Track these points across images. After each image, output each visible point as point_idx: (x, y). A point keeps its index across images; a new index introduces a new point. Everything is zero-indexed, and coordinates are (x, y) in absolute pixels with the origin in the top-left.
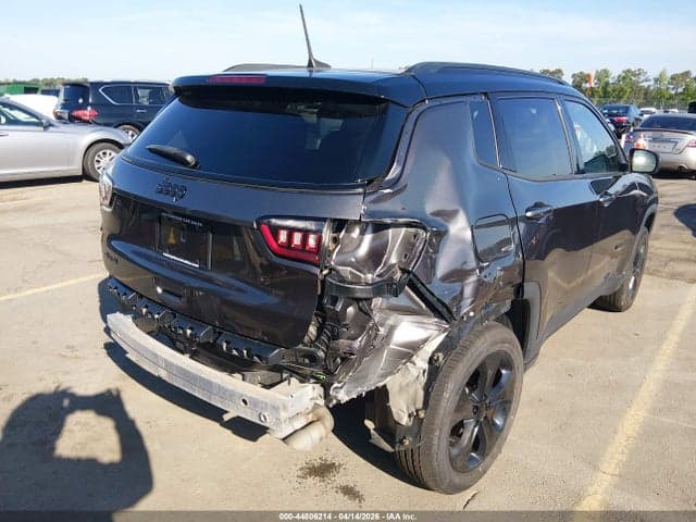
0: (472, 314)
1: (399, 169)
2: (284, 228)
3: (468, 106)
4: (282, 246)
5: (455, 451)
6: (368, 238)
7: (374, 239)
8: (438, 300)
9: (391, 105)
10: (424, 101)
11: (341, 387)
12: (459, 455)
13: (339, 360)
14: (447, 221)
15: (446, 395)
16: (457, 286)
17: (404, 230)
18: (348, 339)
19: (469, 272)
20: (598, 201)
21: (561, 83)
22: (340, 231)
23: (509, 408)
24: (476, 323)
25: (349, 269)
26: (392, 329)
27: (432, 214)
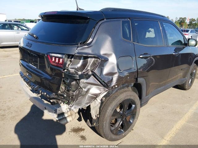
0: (116, 86)
1: (92, 40)
2: (54, 56)
3: (121, 22)
4: (53, 62)
5: (113, 128)
6: (81, 61)
7: (84, 62)
8: (103, 81)
9: (91, 20)
10: (104, 19)
11: (72, 106)
12: (114, 129)
13: (71, 98)
14: (109, 57)
15: (108, 111)
16: (110, 77)
17: (93, 59)
18: (72, 91)
19: (115, 73)
20: (173, 54)
21: (163, 17)
22: (72, 58)
23: (135, 117)
24: (119, 89)
25: (74, 70)
26: (89, 90)
27: (103, 54)
